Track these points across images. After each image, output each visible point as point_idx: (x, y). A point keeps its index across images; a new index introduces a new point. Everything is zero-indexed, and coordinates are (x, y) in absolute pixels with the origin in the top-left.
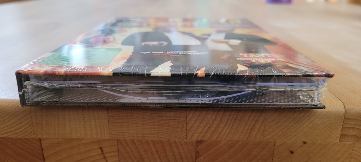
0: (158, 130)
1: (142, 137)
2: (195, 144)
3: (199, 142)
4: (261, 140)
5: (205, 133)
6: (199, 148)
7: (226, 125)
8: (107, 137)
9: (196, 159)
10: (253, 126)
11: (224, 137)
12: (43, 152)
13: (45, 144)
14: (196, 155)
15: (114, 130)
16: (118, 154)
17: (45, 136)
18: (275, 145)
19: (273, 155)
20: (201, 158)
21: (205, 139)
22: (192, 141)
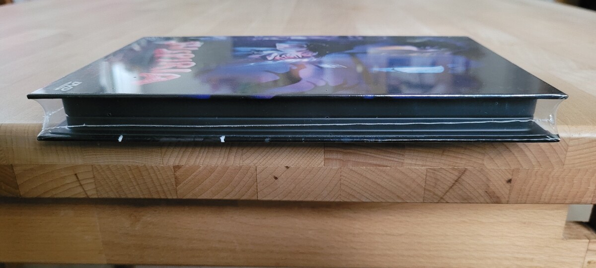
2: (173, 169)
3: (177, 168)
6: (178, 174)
8: (80, 162)
9: (176, 186)
11: (202, 161)
12: (15, 179)
13: (17, 170)
14: (176, 181)
16: (92, 181)
17: (16, 162)
18: (256, 170)
19: (256, 181)
20: (181, 185)
21: (183, 163)
22: (169, 166)
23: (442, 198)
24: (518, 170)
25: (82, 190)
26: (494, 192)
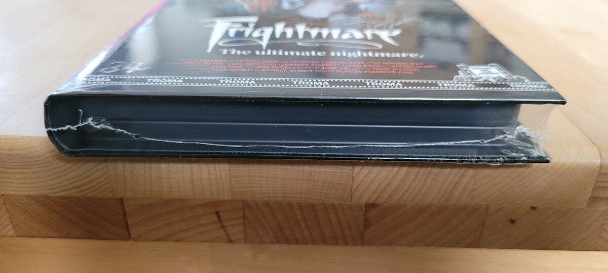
0: (308, 187)
1: (283, 197)
2: (364, 209)
3: (370, 206)
4: (467, 203)
5: (382, 192)
6: (371, 214)
7: (414, 181)
8: (227, 196)
9: (364, 230)
10: (457, 183)
12: (126, 218)
13: (128, 206)
14: (364, 224)
15: (238, 188)
16: (242, 221)
17: (129, 195)
18: (487, 210)
19: (483, 225)
20: (372, 229)
21: (381, 201)
22: (359, 204)
25: (224, 233)
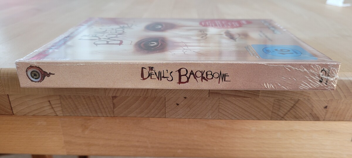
2: (112, 98)
3: (114, 97)
4: (155, 96)
5: (118, 90)
6: (115, 101)
8: (52, 93)
12: (10, 104)
13: (12, 98)
14: (113, 106)
15: (57, 89)
17: (11, 93)
18: (165, 99)
19: (165, 106)
20: (117, 108)
21: (118, 95)
22: (109, 96)
23: (283, 118)
24: (332, 100)
25: (53, 111)
26: (315, 114)
